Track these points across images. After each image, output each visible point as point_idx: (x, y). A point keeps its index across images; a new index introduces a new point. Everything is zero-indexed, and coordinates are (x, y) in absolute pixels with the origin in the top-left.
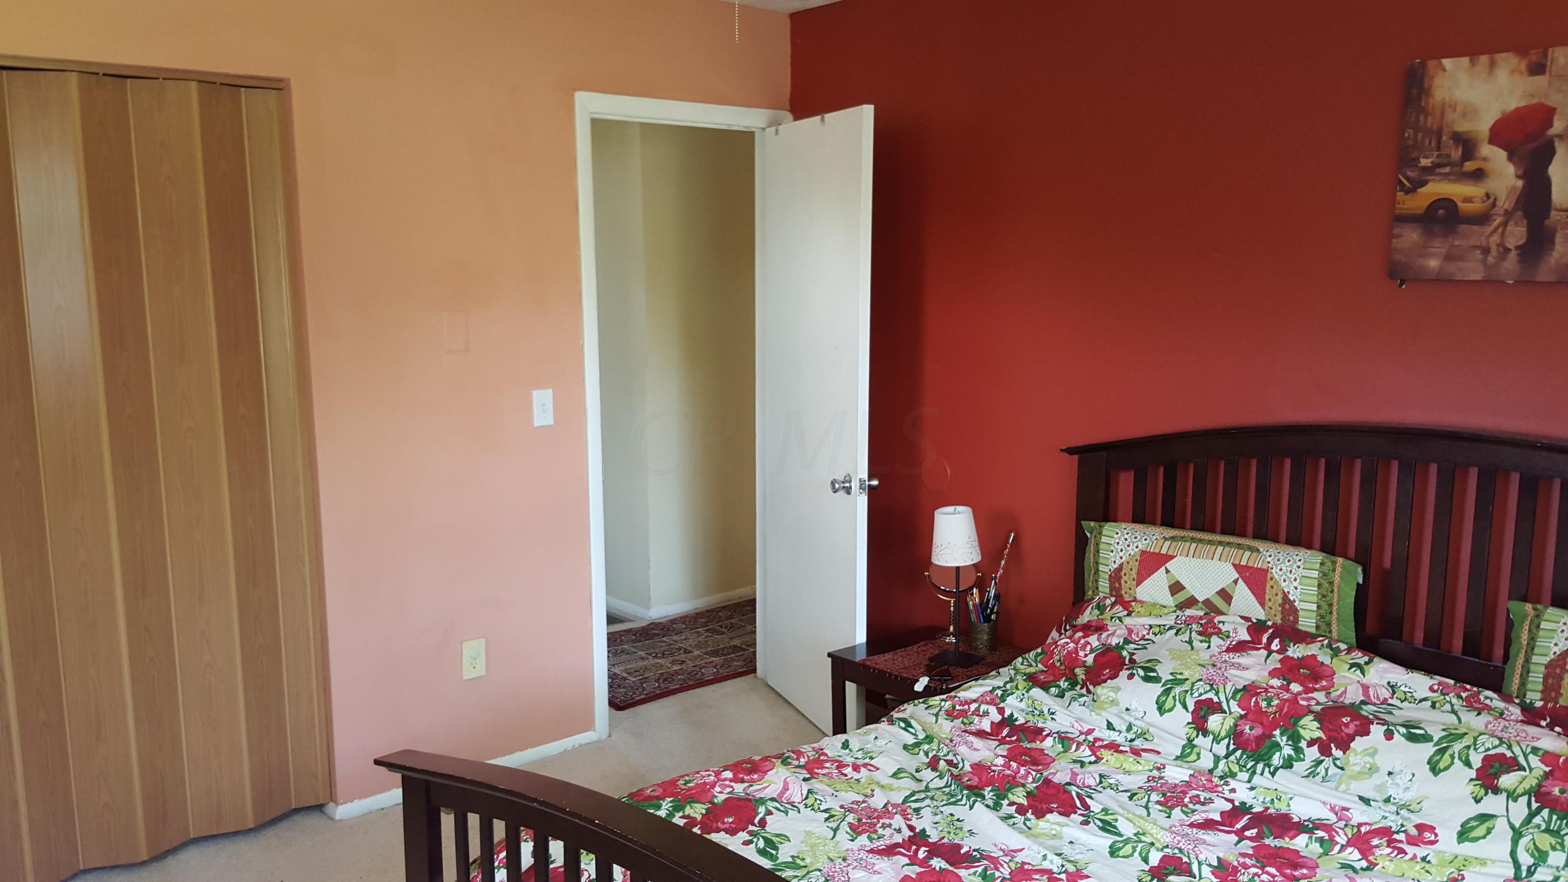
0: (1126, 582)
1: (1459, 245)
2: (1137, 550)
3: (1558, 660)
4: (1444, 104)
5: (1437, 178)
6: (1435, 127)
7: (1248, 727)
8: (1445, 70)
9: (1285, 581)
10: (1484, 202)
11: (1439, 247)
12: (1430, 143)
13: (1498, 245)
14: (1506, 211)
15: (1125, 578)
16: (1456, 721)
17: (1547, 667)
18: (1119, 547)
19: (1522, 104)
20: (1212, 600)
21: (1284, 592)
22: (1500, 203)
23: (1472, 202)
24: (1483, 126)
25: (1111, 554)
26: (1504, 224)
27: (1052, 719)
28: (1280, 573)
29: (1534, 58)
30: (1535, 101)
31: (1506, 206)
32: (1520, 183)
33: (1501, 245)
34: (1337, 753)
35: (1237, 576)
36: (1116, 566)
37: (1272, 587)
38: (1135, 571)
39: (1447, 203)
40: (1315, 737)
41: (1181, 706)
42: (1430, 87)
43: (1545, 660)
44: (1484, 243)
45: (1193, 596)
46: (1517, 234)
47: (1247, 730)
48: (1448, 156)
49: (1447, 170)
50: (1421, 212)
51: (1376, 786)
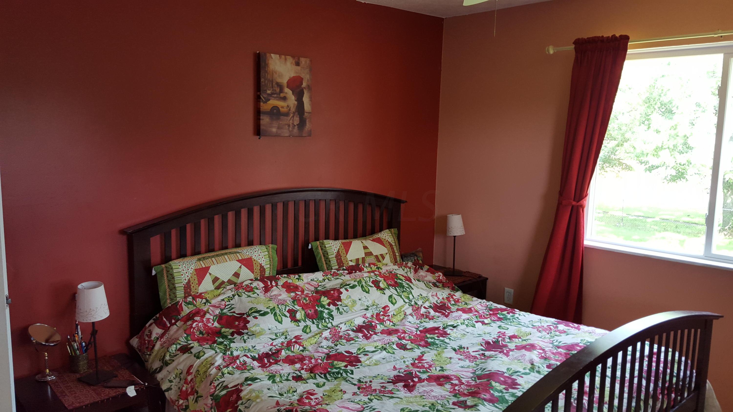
0: (193, 287)
1: (281, 124)
2: (192, 270)
3: (338, 254)
4: (273, 71)
5: (273, 98)
6: (271, 79)
7: (309, 311)
8: (272, 58)
9: (259, 259)
10: (287, 108)
11: (275, 124)
12: (270, 85)
13: (292, 124)
14: (293, 112)
15: (192, 285)
16: (342, 281)
17: (336, 257)
18: (185, 272)
19: (295, 75)
20: (232, 279)
21: (260, 264)
22: (291, 109)
23: (284, 108)
24: (284, 81)
25: (182, 276)
26: (293, 117)
27: (255, 349)
28: (256, 257)
29: (297, 60)
30: (298, 75)
31: (293, 110)
32: (296, 103)
33: (293, 124)
34: (339, 303)
35: (240, 264)
36: (186, 281)
37: (256, 264)
38: (196, 280)
39: (276, 108)
40: (328, 303)
41: (284, 317)
42: (268, 63)
43: (334, 256)
44: (288, 123)
45: (223, 281)
46: (297, 121)
47: (310, 312)
48: (275, 90)
49: (275, 96)
50: (269, 111)
51: (360, 305)
